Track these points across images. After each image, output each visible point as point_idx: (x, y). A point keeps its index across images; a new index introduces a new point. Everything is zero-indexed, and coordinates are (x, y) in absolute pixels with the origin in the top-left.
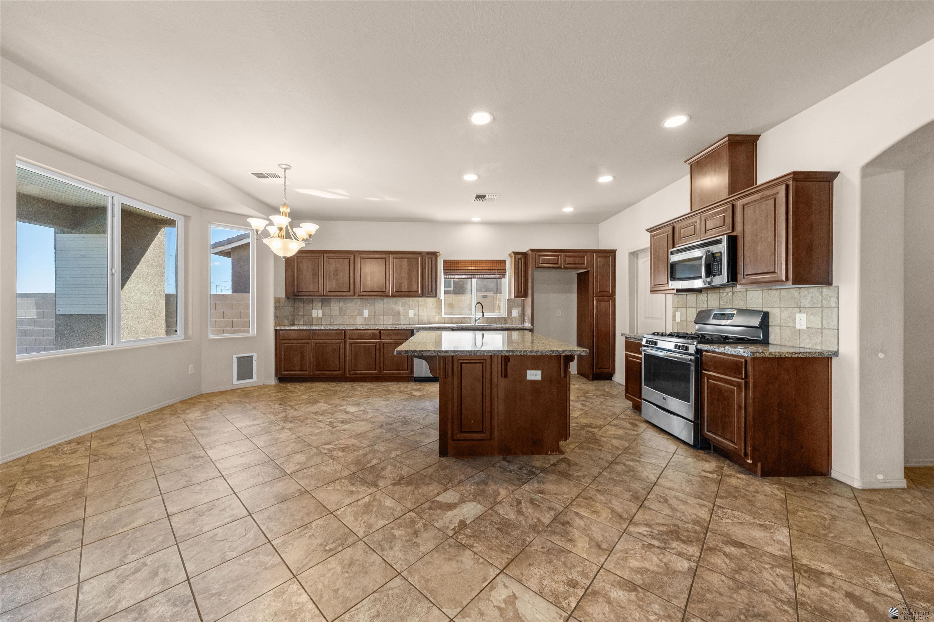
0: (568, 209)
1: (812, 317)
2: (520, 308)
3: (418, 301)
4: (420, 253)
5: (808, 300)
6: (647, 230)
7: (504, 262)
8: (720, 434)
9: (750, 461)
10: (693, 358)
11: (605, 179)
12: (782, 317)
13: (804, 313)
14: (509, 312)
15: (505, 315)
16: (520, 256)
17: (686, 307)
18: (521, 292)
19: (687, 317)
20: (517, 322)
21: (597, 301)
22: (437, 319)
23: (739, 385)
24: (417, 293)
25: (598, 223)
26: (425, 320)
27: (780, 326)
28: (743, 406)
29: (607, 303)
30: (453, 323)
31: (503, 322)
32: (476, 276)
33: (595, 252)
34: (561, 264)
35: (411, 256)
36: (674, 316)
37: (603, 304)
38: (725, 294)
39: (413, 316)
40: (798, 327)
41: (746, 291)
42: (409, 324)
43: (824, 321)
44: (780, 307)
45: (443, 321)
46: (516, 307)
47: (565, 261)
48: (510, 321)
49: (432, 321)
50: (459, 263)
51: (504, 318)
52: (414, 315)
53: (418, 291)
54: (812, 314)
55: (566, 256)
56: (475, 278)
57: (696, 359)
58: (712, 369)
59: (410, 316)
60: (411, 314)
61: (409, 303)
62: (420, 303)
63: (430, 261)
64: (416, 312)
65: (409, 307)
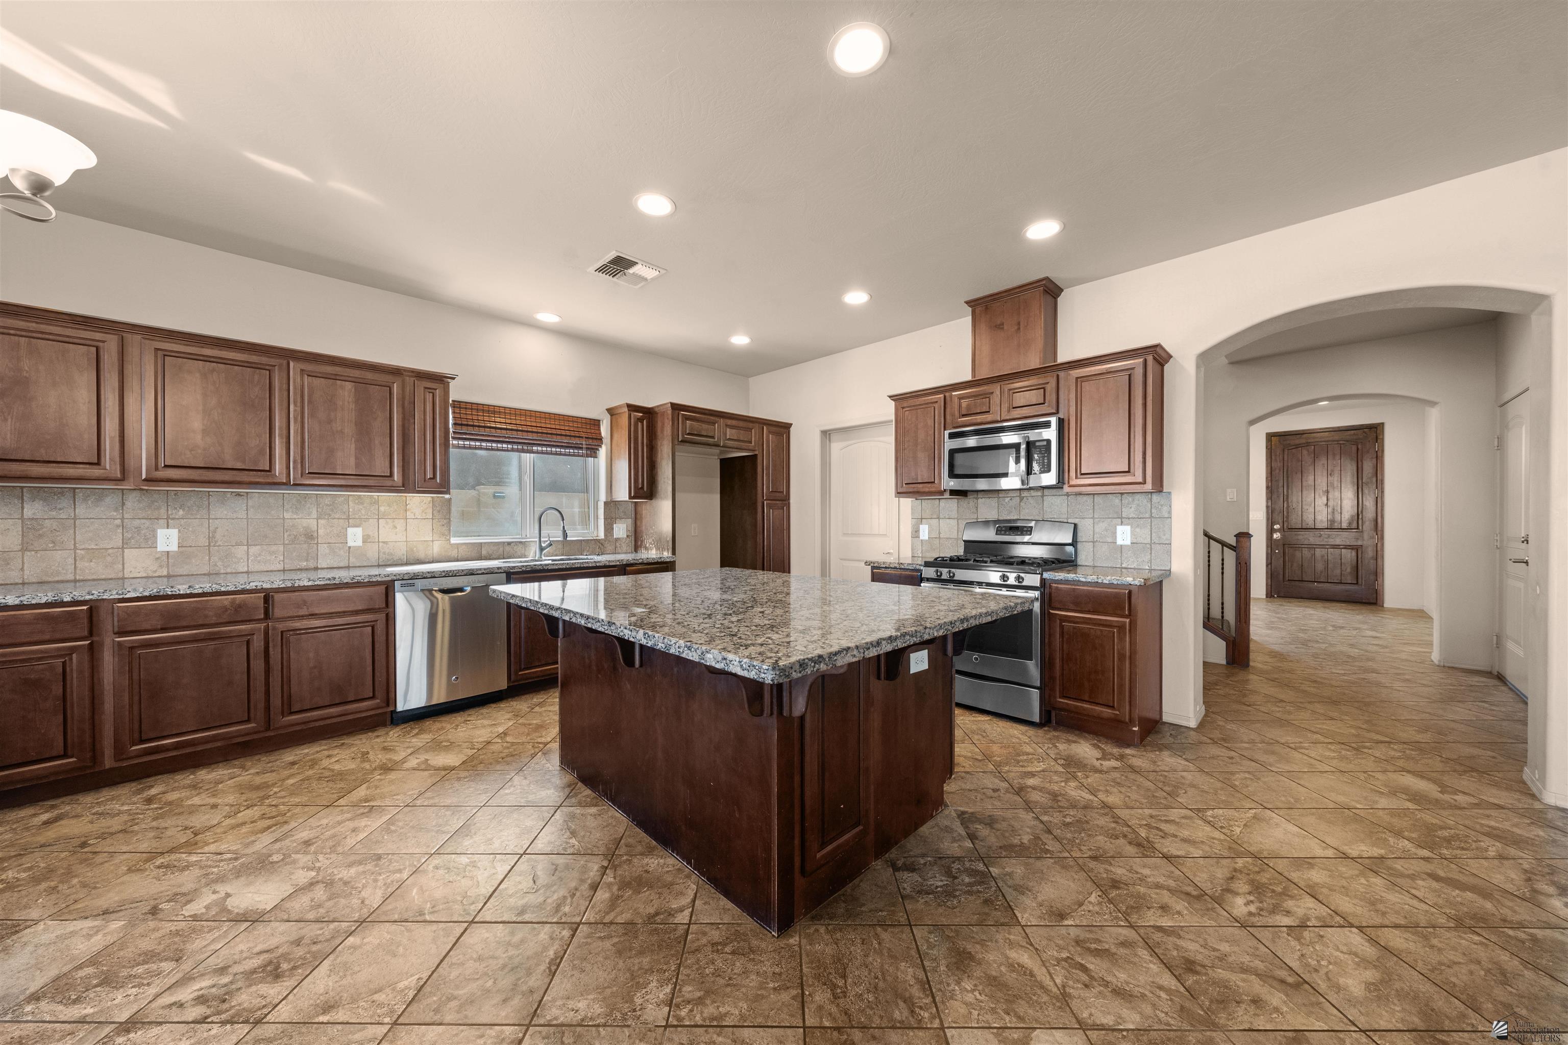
0: (740, 340)
1: (1138, 530)
2: (630, 521)
3: (377, 502)
4: (396, 372)
5: (1133, 509)
6: (890, 397)
7: (596, 423)
9: (1136, 729)
10: (1037, 594)
11: (856, 298)
12: (1097, 530)
13: (1127, 524)
14: (609, 529)
15: (600, 532)
16: (639, 415)
17: (939, 518)
18: (642, 488)
19: (940, 533)
20: (625, 548)
21: (769, 506)
22: (434, 548)
24: (388, 483)
25: (748, 376)
26: (401, 551)
27: (1093, 542)
29: (781, 511)
30: (480, 558)
31: (596, 551)
32: (535, 448)
33: (765, 424)
34: (719, 439)
35: (369, 376)
36: (916, 533)
37: (777, 512)
38: (1007, 500)
39: (359, 543)
40: (1119, 542)
41: (1043, 496)
42: (348, 567)
43: (1154, 535)
44: (1093, 518)
45: (454, 553)
46: (621, 518)
47: (725, 434)
48: (610, 548)
49: (422, 555)
50: (494, 412)
51: (599, 541)
52: (364, 541)
53: (391, 476)
54: (1138, 526)
55: (727, 425)
56: (532, 452)
59: (349, 545)
60: (355, 537)
61: (346, 507)
62: (382, 509)
63: (429, 397)
64: (371, 533)
65: (348, 519)
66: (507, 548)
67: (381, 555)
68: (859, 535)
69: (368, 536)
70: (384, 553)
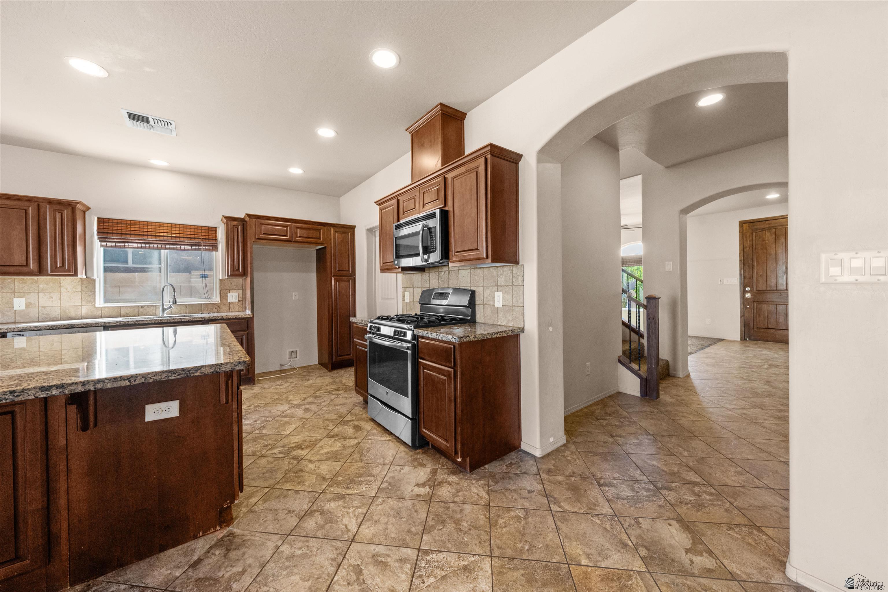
0: (296, 171)
1: (506, 295)
2: (241, 291)
3: (37, 282)
4: (31, 200)
5: (503, 279)
6: (375, 202)
7: (214, 230)
8: (434, 431)
9: (459, 460)
10: (409, 345)
11: (326, 132)
12: (485, 296)
13: (500, 291)
14: (223, 296)
15: (216, 299)
16: (235, 223)
17: (413, 287)
18: (238, 269)
19: (414, 298)
20: (233, 309)
21: (336, 280)
22: (84, 310)
23: (448, 374)
24: (25, 269)
25: (339, 196)
26: (56, 312)
27: (484, 305)
28: (453, 398)
29: (347, 283)
30: (119, 316)
31: (214, 310)
32: (167, 246)
33: (332, 226)
34: (291, 236)
36: (404, 296)
37: (342, 284)
38: (443, 273)
39: (24, 308)
40: (496, 305)
41: (459, 270)
42: (15, 323)
43: (514, 299)
44: (483, 286)
45: (99, 313)
46: (234, 290)
47: (296, 233)
48: (225, 308)
50: (131, 224)
51: (216, 304)
52: (27, 306)
53: (27, 265)
54: (506, 292)
55: (297, 228)
56: (166, 249)
57: (414, 345)
58: (427, 357)
59: (15, 309)
60: (19, 304)
61: (13, 285)
62: (41, 286)
63: (58, 215)
64: (32, 302)
65: (14, 292)
66: (141, 310)
67: (40, 315)
68: (388, 298)
69: (30, 304)
70: (43, 314)
